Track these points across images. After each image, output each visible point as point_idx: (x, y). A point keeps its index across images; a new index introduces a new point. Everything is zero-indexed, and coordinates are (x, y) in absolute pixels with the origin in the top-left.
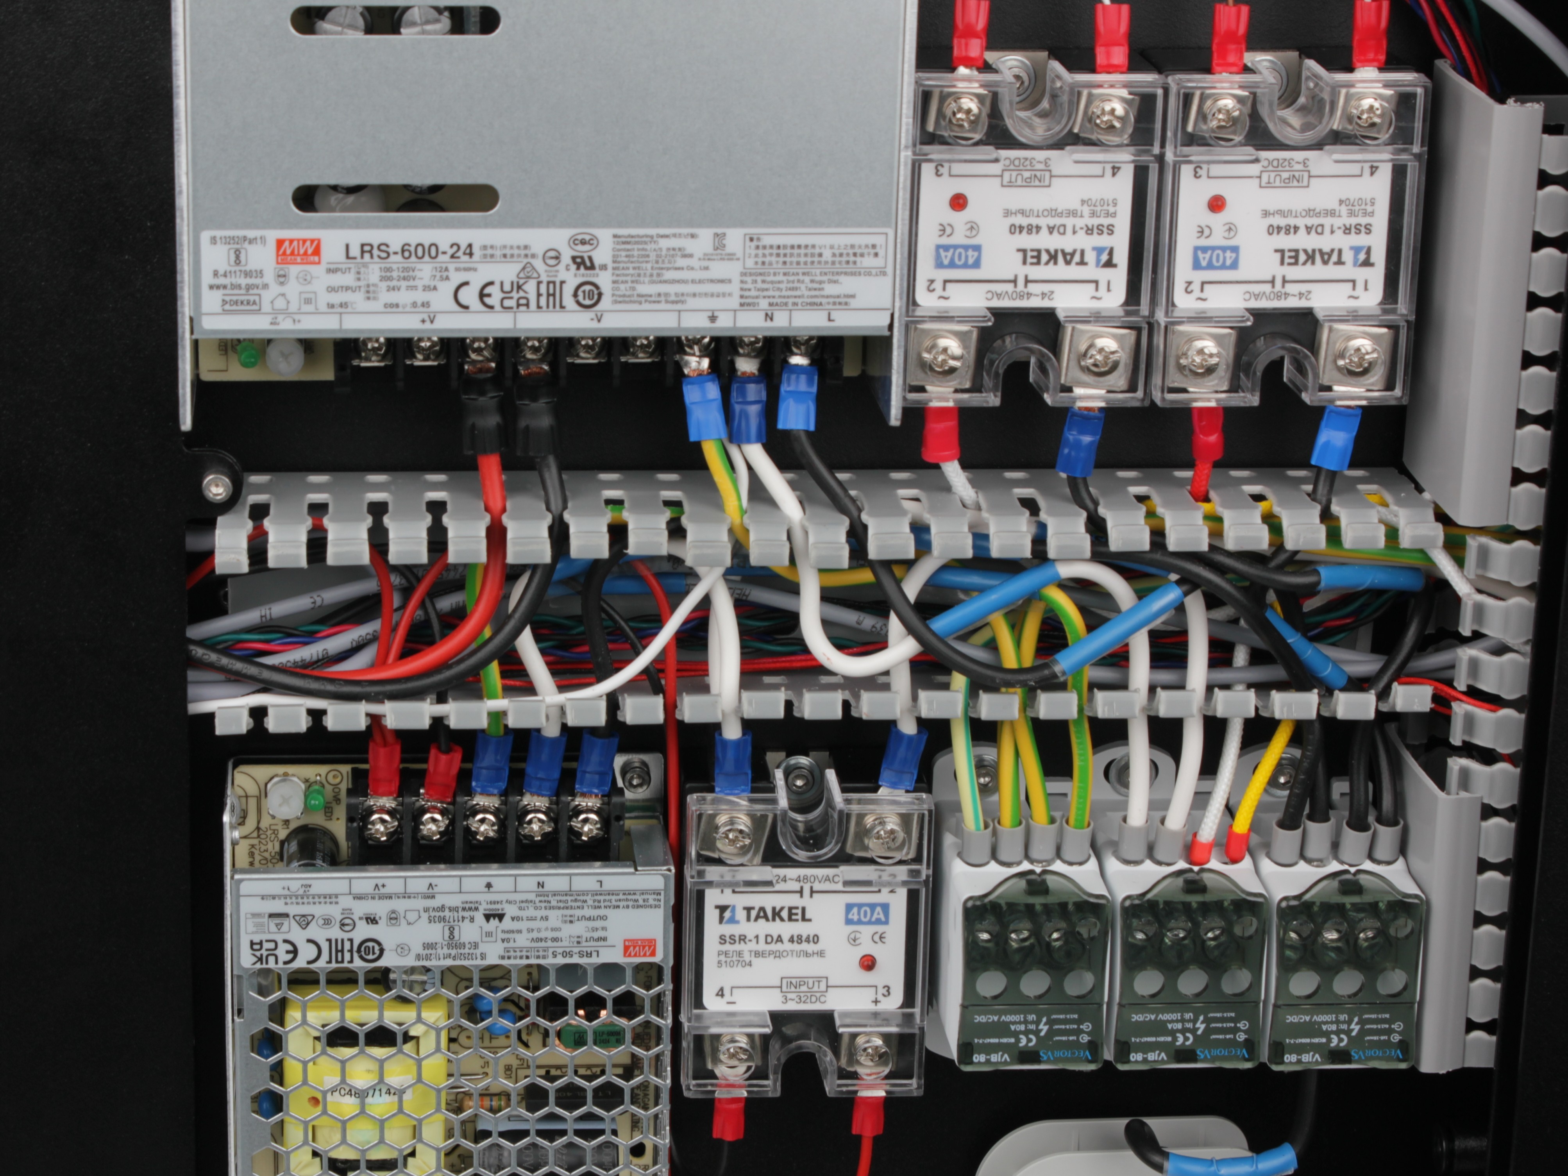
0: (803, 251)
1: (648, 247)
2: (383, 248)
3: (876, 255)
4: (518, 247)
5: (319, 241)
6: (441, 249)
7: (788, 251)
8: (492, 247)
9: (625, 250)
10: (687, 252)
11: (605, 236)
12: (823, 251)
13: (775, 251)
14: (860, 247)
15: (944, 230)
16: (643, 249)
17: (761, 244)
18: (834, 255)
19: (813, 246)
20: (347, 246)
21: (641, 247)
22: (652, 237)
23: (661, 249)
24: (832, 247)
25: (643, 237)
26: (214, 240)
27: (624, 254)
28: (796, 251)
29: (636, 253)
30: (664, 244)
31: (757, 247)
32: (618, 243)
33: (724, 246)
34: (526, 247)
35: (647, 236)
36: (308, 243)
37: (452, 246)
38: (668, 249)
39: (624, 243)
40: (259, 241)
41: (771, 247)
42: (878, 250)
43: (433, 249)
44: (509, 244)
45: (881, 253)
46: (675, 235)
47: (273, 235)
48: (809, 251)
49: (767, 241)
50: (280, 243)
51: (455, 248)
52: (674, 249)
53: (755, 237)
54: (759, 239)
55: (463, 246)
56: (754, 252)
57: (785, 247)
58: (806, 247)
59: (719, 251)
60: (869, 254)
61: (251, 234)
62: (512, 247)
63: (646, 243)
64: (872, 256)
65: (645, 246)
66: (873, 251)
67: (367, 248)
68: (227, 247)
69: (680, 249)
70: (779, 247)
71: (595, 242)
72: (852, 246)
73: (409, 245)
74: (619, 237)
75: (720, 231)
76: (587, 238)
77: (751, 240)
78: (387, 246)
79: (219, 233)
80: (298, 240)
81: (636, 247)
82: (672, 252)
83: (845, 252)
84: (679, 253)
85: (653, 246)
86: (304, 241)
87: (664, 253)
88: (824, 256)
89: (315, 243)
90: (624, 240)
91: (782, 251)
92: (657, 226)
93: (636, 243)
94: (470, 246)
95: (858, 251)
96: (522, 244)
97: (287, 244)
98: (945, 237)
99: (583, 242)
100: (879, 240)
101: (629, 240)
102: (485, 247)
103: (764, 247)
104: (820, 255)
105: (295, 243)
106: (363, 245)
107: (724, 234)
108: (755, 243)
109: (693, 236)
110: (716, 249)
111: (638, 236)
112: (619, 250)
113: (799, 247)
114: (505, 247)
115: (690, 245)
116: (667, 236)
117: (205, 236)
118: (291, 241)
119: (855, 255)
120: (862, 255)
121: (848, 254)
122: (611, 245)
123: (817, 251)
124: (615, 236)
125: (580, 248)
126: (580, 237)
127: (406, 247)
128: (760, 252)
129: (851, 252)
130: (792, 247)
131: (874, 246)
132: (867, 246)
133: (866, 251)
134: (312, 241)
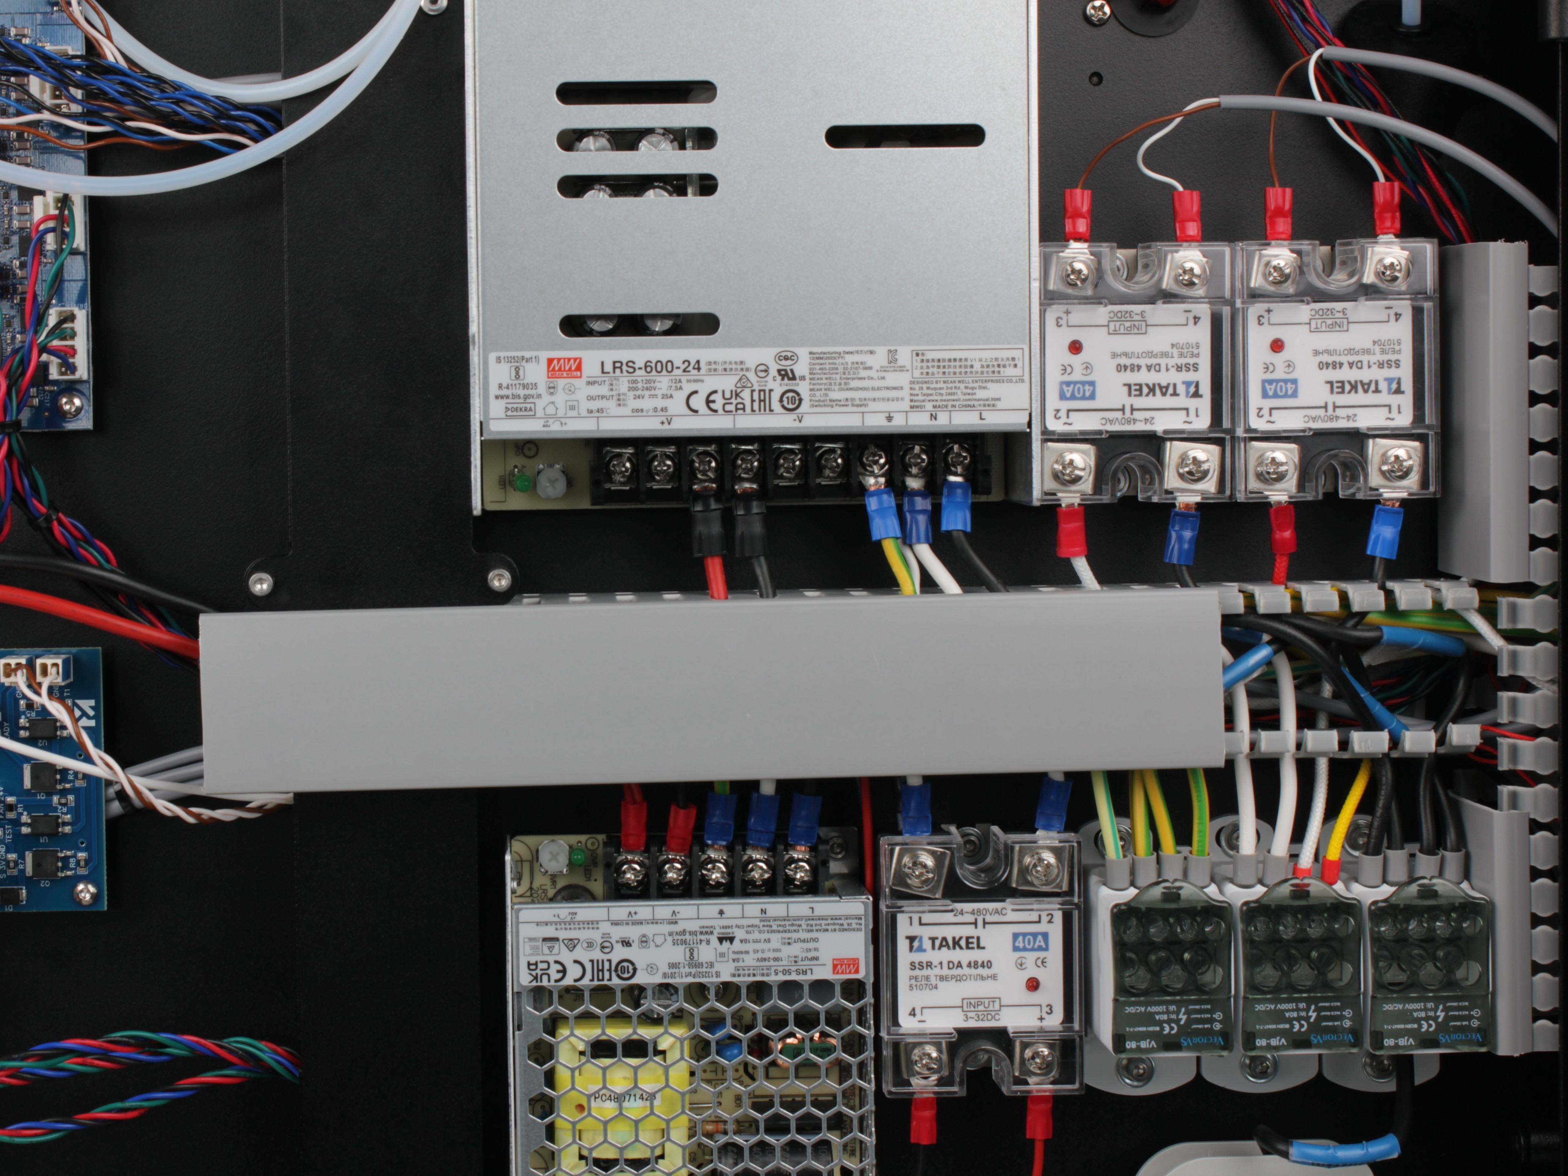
0: (958, 364)
1: (837, 361)
2: (630, 364)
3: (1015, 366)
4: (736, 363)
5: (580, 359)
6: (675, 366)
7: (947, 364)
8: (715, 363)
9: (819, 364)
10: (867, 365)
11: (803, 353)
12: (973, 363)
13: (936, 364)
14: (1002, 360)
15: (1065, 370)
16: (833, 363)
17: (925, 358)
18: (982, 366)
19: (966, 360)
20: (603, 363)
21: (831, 361)
22: (840, 353)
23: (847, 363)
24: (980, 360)
25: (832, 353)
26: (499, 360)
27: (818, 367)
28: (952, 364)
29: (827, 366)
30: (849, 359)
31: (922, 361)
32: (813, 359)
33: (896, 360)
34: (742, 363)
35: (836, 353)
36: (572, 361)
37: (684, 362)
38: (853, 363)
39: (818, 358)
40: (534, 360)
41: (933, 360)
42: (1016, 362)
43: (669, 365)
44: (728, 360)
45: (1020, 364)
46: (857, 352)
47: (544, 355)
48: (963, 363)
49: (930, 355)
50: (550, 361)
51: (687, 364)
52: (857, 363)
53: (920, 352)
54: (923, 354)
55: (693, 363)
56: (919, 365)
57: (944, 360)
58: (961, 360)
59: (892, 364)
60: (1010, 365)
61: (527, 354)
62: (730, 363)
63: (835, 358)
64: (1012, 367)
65: (835, 361)
66: (1012, 363)
67: (618, 365)
68: (510, 364)
69: (862, 363)
70: (939, 361)
71: (795, 358)
72: (997, 359)
73: (651, 362)
74: (814, 354)
75: (892, 348)
76: (789, 354)
77: (917, 355)
78: (634, 363)
79: (503, 354)
80: (564, 359)
81: (827, 361)
82: (856, 366)
83: (991, 364)
84: (861, 366)
85: (841, 361)
86: (569, 360)
87: (849, 366)
88: (975, 367)
89: (578, 361)
90: (818, 356)
91: (941, 364)
92: (844, 345)
93: (828, 358)
94: (698, 362)
95: (1002, 363)
96: (738, 360)
97: (555, 362)
98: (1066, 375)
99: (786, 358)
100: (1017, 354)
101: (822, 356)
102: (710, 363)
103: (928, 361)
104: (972, 366)
105: (562, 361)
106: (614, 363)
107: (896, 351)
108: (920, 357)
109: (871, 352)
110: (890, 362)
111: (829, 353)
112: (814, 364)
113: (955, 360)
114: (725, 363)
115: (869, 360)
116: (851, 353)
117: (492, 357)
118: (559, 360)
119: (999, 366)
120: (1004, 366)
121: (993, 366)
122: (808, 361)
123: (969, 363)
124: (811, 353)
125: (784, 363)
126: (783, 354)
127: (648, 364)
128: (925, 364)
129: (996, 363)
130: (950, 360)
131: (1013, 359)
132: (1008, 359)
133: (1007, 363)
134: (575, 359)
